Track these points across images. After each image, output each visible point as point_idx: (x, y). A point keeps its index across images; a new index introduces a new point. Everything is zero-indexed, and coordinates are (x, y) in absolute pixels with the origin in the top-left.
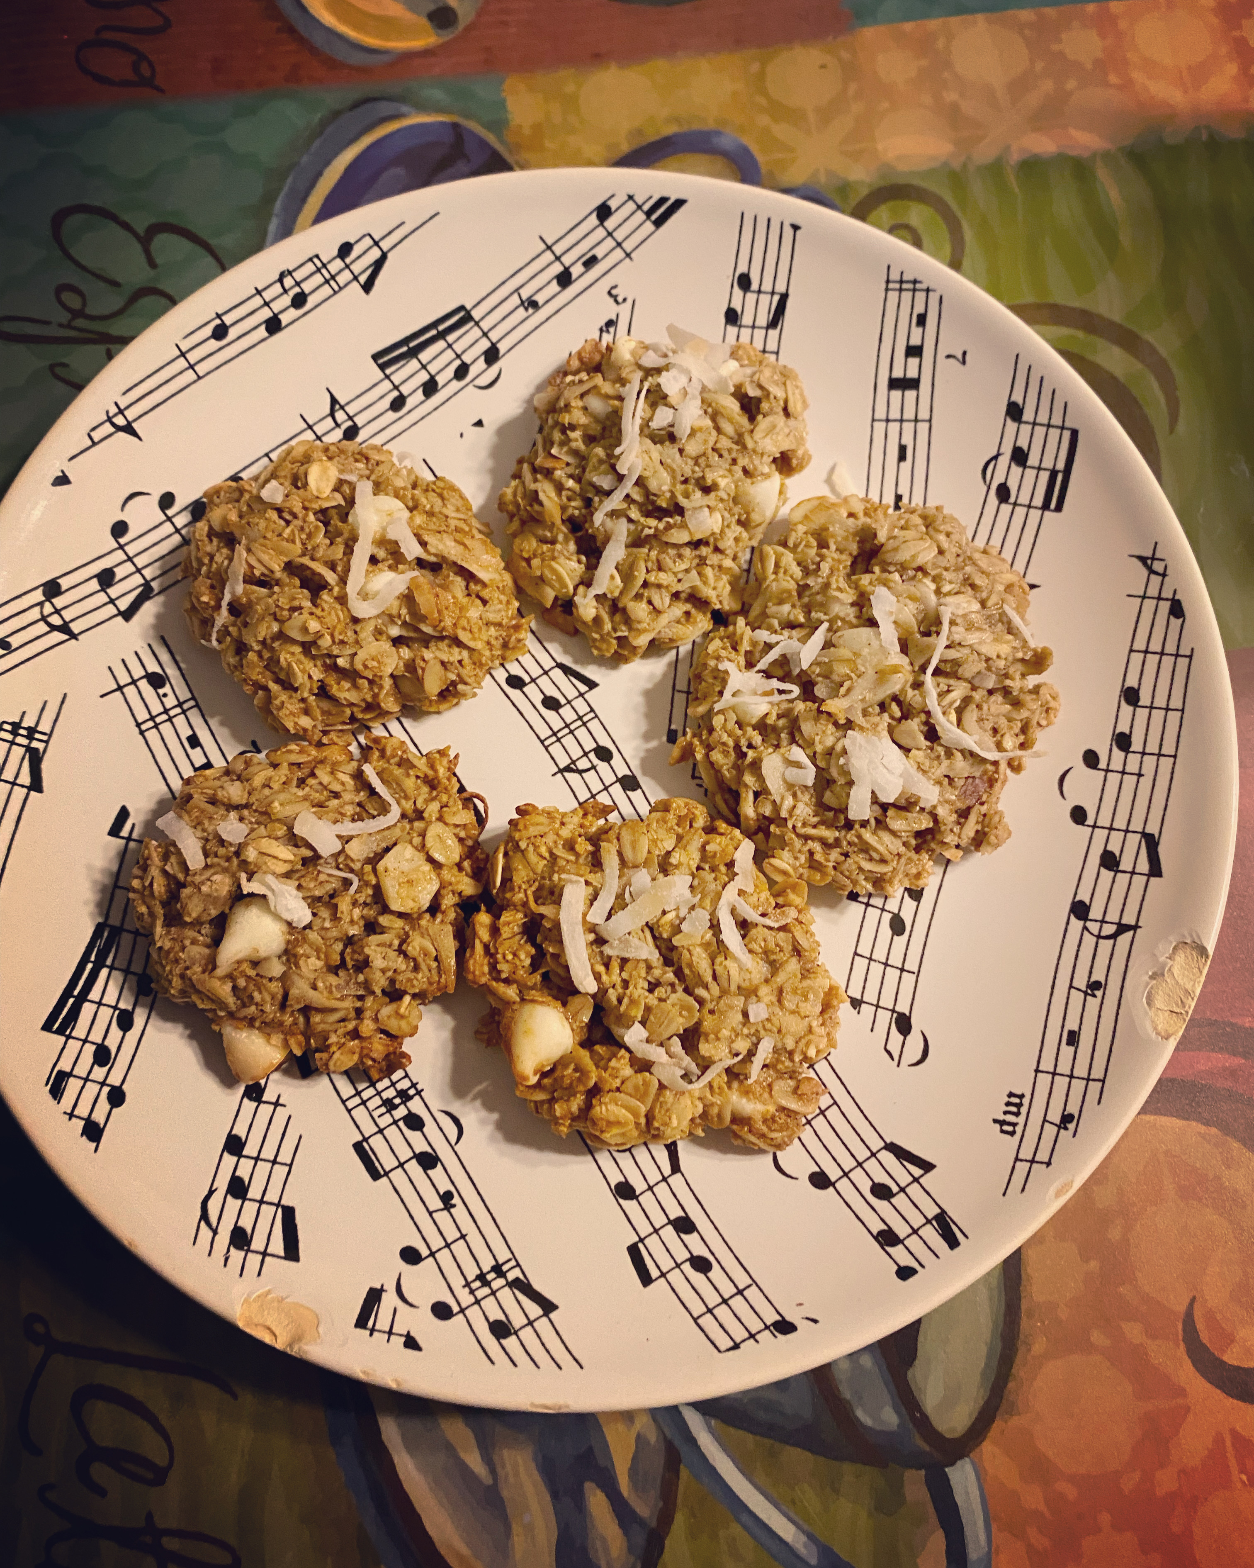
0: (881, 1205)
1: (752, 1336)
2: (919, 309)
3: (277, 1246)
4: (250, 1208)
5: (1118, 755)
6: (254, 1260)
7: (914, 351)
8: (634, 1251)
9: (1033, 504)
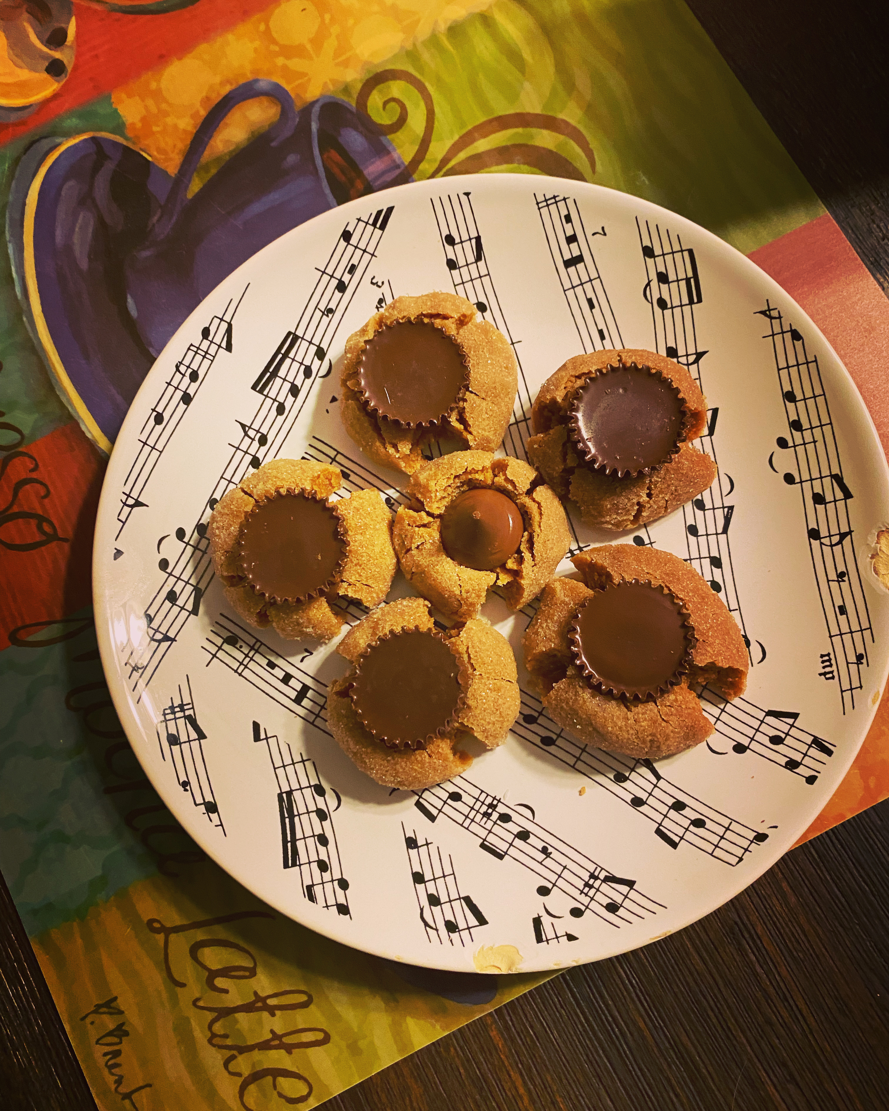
0: (779, 748)
1: (746, 850)
2: (564, 212)
3: (473, 921)
4: (446, 907)
5: (797, 434)
6: (465, 934)
7: (572, 239)
8: (659, 832)
9: (683, 303)
